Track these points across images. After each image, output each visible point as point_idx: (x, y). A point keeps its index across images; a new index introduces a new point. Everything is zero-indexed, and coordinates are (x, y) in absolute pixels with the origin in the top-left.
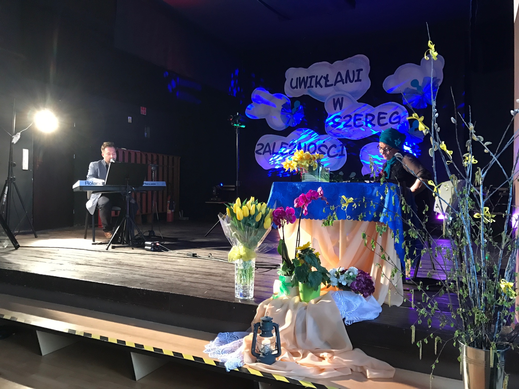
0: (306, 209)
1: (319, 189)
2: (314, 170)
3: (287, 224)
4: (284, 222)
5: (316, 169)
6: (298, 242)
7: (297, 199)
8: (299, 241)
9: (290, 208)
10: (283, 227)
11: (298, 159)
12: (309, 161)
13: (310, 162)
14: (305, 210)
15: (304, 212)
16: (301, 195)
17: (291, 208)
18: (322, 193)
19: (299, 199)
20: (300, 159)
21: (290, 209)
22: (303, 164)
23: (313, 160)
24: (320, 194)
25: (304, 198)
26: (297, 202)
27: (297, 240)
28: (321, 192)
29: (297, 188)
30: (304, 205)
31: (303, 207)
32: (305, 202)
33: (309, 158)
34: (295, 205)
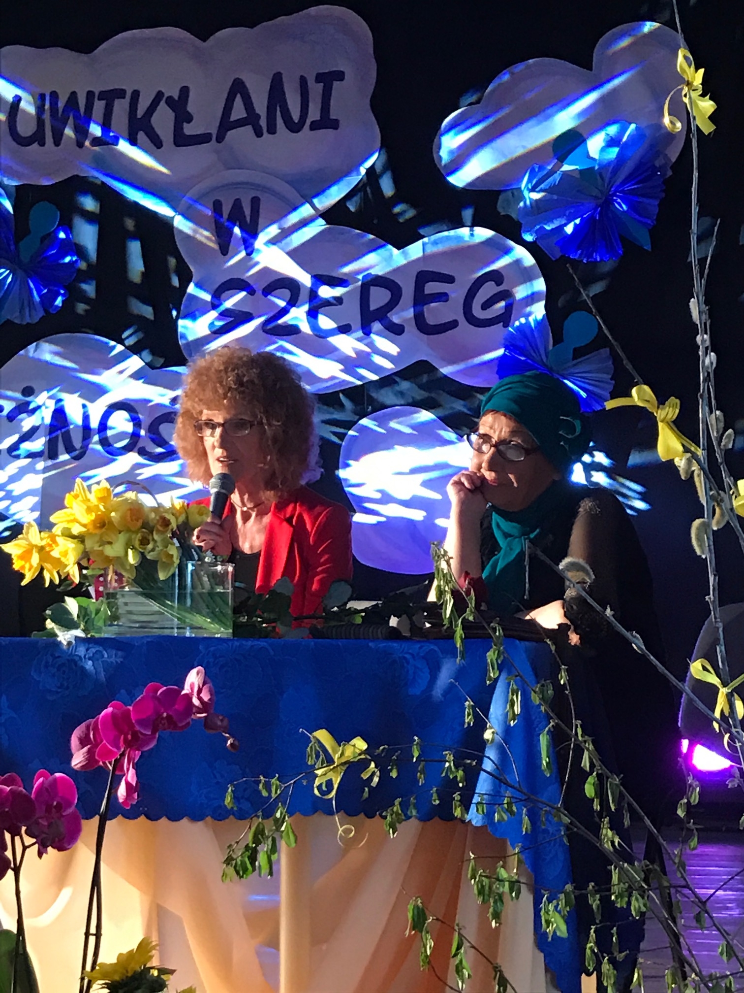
0: (131, 776)
1: (194, 678)
2: (162, 576)
3: (40, 855)
4: (25, 848)
5: (173, 575)
6: (92, 940)
7: (88, 728)
8: (98, 935)
9: (51, 778)
10: (17, 871)
11: (84, 526)
12: (139, 536)
13: (144, 542)
14: (128, 784)
15: (122, 791)
16: (110, 709)
17: (58, 775)
18: (206, 697)
19: (95, 729)
20: (96, 527)
21: (56, 780)
22: (110, 551)
23: (158, 531)
24: (195, 701)
25: (120, 722)
26: (83, 742)
27: (87, 934)
28: (200, 691)
29: (83, 669)
30: (123, 755)
31: (118, 765)
32: (128, 744)
33: (141, 522)
34: (78, 760)
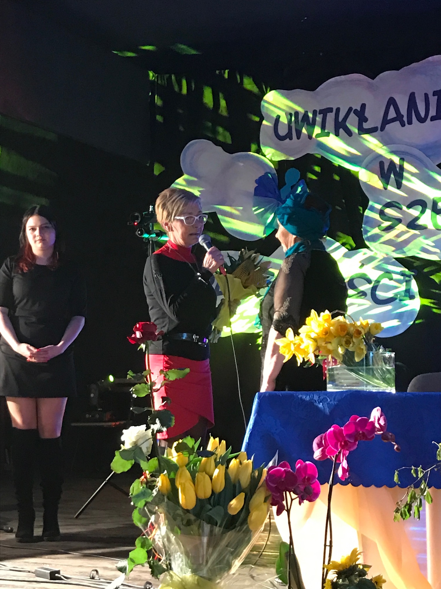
0: (345, 464)
1: (376, 413)
2: (357, 360)
3: (300, 504)
4: (292, 500)
5: (362, 360)
6: (328, 548)
7: (321, 438)
8: (331, 546)
9: (304, 464)
10: (288, 511)
11: (317, 334)
12: (345, 339)
13: (348, 343)
14: (343, 468)
15: (340, 472)
16: (332, 429)
17: (307, 462)
18: (382, 422)
19: (325, 439)
20: (323, 334)
21: (306, 465)
22: (330, 347)
23: (356, 337)
24: (377, 425)
25: (337, 435)
26: (319, 445)
27: (325, 545)
28: (379, 420)
29: (317, 407)
30: (340, 453)
31: (338, 458)
32: (342, 447)
33: (346, 332)
34: (317, 454)
